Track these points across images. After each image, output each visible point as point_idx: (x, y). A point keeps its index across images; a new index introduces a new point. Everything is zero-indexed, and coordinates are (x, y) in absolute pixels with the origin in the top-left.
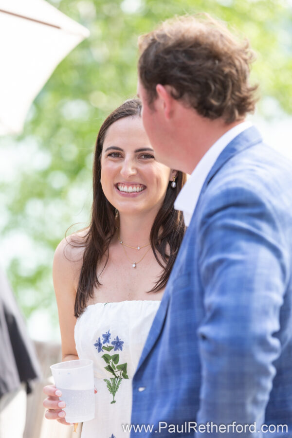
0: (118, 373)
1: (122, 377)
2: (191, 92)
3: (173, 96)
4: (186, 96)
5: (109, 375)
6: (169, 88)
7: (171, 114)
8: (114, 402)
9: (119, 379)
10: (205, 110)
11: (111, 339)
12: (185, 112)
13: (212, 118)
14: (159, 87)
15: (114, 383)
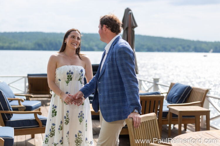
1: (70, 80)
2: (110, 27)
3: (106, 27)
4: (109, 28)
6: (106, 26)
7: (105, 30)
10: (112, 31)
12: (108, 31)
13: (114, 32)
14: (104, 25)
15: (68, 82)
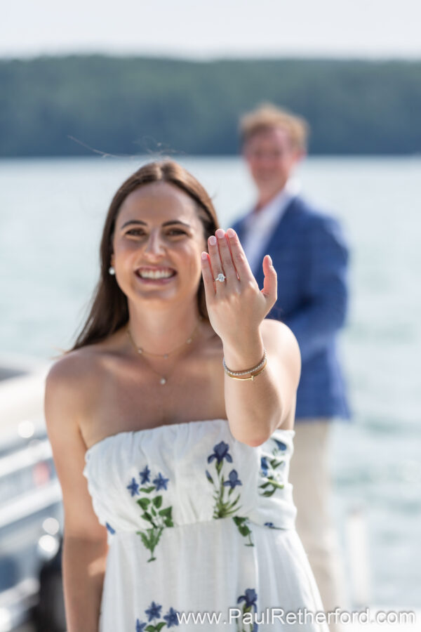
0: (159, 521)
1: (164, 525)
5: (145, 525)
8: (153, 559)
9: (159, 530)
11: (152, 477)
15: (152, 536)
